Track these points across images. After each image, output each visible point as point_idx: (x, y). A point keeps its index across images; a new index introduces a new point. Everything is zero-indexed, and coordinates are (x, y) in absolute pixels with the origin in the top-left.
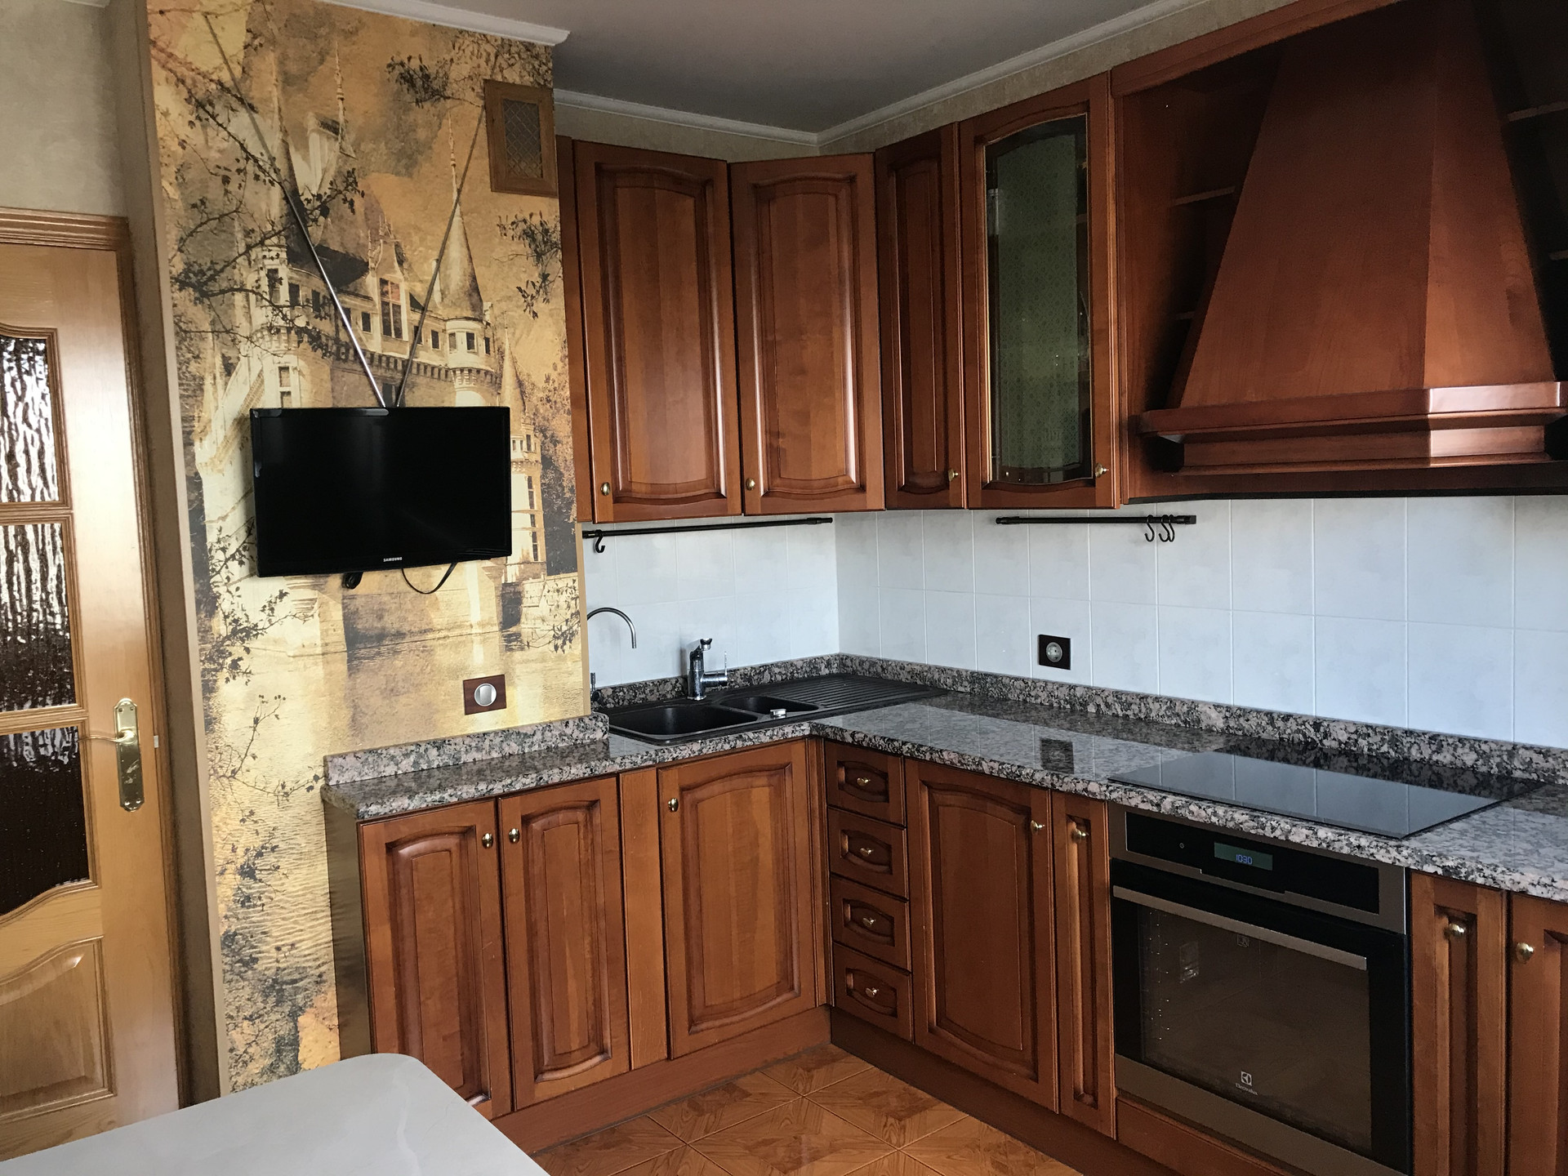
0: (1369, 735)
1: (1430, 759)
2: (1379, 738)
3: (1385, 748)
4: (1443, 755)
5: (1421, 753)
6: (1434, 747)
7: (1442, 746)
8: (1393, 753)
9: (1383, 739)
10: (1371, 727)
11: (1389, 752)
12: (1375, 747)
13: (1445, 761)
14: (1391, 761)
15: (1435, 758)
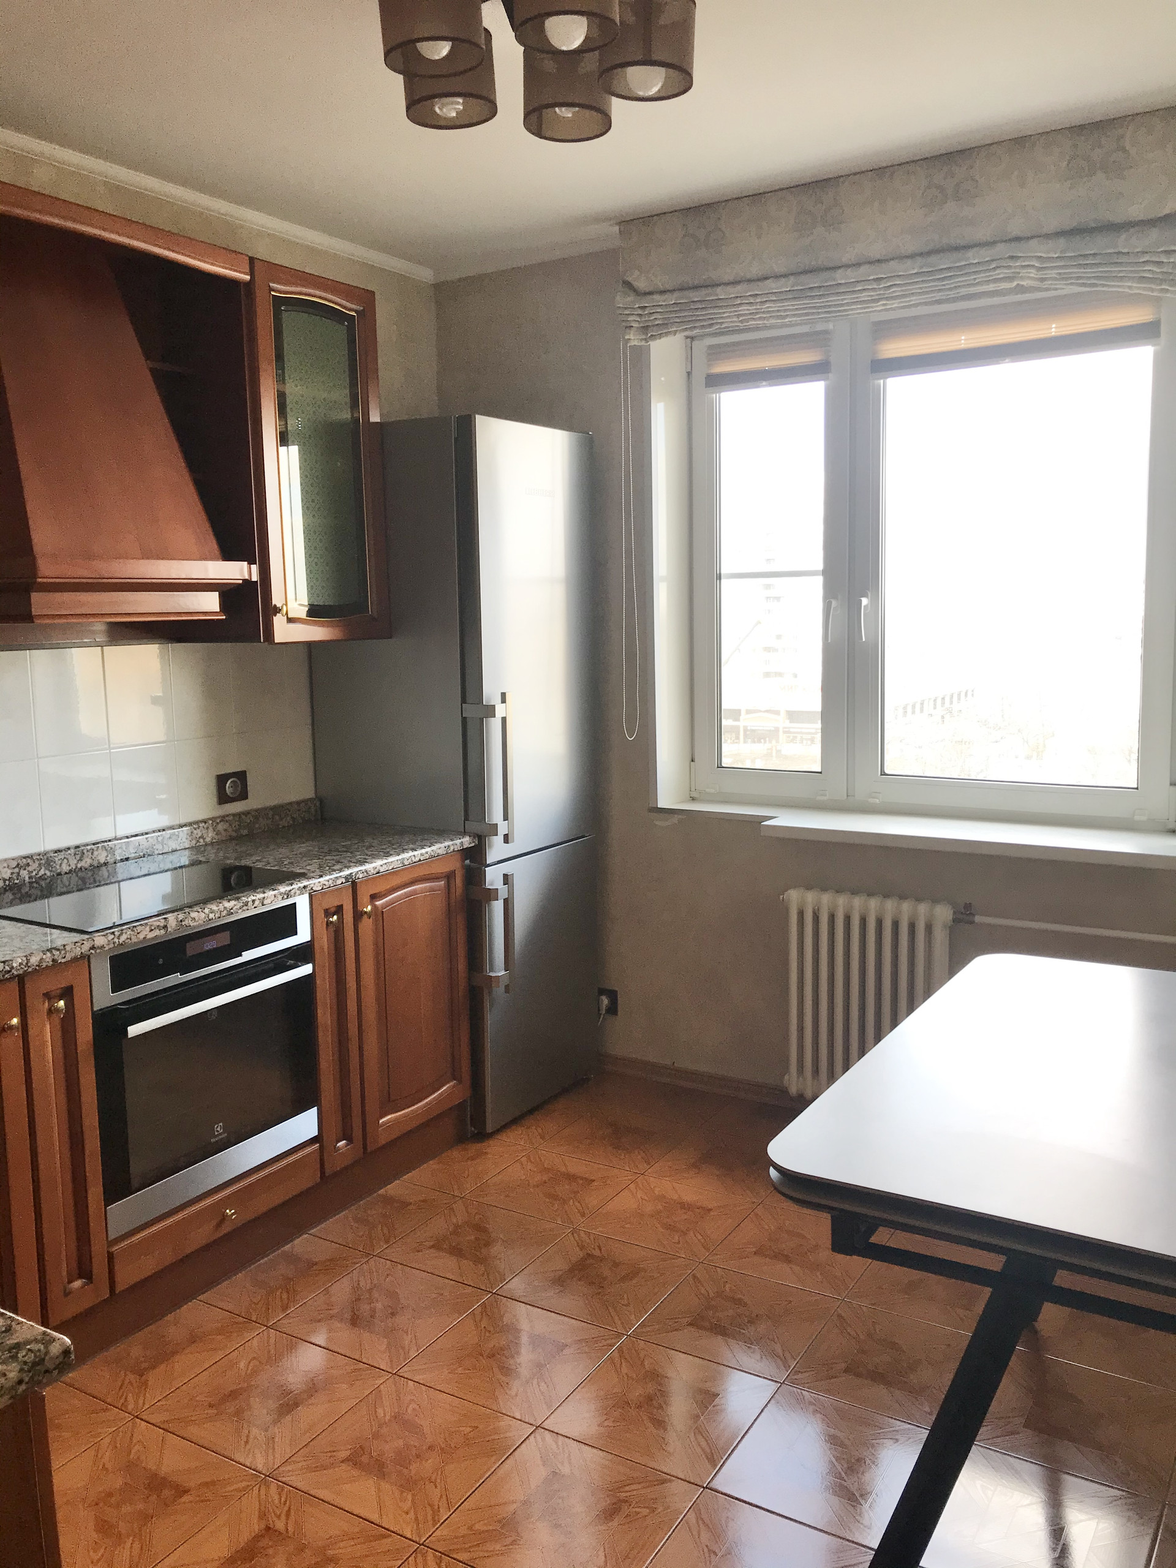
0: (28, 865)
1: (76, 867)
2: (36, 864)
3: (42, 872)
4: (84, 861)
5: (69, 866)
6: (78, 857)
7: (84, 853)
8: (48, 874)
9: (40, 864)
10: (28, 857)
11: (45, 874)
12: (34, 874)
13: (87, 866)
14: (48, 881)
15: (79, 866)
